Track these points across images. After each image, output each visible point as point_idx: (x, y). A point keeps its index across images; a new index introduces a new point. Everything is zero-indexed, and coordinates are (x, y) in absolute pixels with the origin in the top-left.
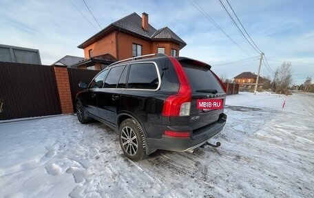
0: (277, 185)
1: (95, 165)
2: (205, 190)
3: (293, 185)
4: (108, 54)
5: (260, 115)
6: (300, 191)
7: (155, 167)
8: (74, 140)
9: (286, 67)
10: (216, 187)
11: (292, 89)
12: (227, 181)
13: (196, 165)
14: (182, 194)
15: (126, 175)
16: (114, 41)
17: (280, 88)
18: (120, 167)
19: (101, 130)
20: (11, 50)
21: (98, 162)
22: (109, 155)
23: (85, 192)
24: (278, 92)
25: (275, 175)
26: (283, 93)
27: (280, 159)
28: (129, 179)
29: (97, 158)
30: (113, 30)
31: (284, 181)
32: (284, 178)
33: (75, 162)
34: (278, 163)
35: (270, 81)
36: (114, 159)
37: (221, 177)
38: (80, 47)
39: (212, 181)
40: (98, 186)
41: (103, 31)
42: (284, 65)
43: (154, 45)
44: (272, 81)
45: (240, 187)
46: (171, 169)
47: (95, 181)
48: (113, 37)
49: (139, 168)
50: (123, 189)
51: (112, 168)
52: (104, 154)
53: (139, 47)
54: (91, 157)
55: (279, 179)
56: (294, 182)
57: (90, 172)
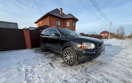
0: (119, 74)
1: (38, 67)
2: (85, 76)
3: (126, 74)
4: (46, 25)
5: (111, 47)
6: (130, 76)
7: (64, 68)
8: (30, 58)
9: (122, 28)
10: (91, 75)
11: (125, 37)
12: (96, 73)
13: (82, 67)
14: (75, 78)
15: (51, 71)
16: (49, 20)
17: (120, 37)
18: (49, 68)
19: (42, 54)
20: (6, 23)
21: (39, 66)
22: (44, 63)
23: (32, 78)
24: (119, 39)
25: (118, 70)
26: (121, 39)
27: (120, 64)
28: (52, 72)
29: (39, 65)
30: (48, 15)
31: (122, 73)
32: (122, 71)
33: (29, 66)
34: (119, 65)
35: (115, 34)
36: (46, 65)
37: (93, 71)
38: (35, 23)
39: (89, 73)
40: (38, 75)
41: (44, 16)
42: (121, 27)
43: (65, 21)
44: (116, 34)
45: (102, 75)
46: (71, 68)
47: (37, 73)
48: (48, 18)
49: (57, 68)
50: (49, 76)
51: (45, 68)
52: (42, 63)
53: (59, 22)
54: (37, 64)
55: (120, 72)
56: (126, 73)
57: (35, 70)
